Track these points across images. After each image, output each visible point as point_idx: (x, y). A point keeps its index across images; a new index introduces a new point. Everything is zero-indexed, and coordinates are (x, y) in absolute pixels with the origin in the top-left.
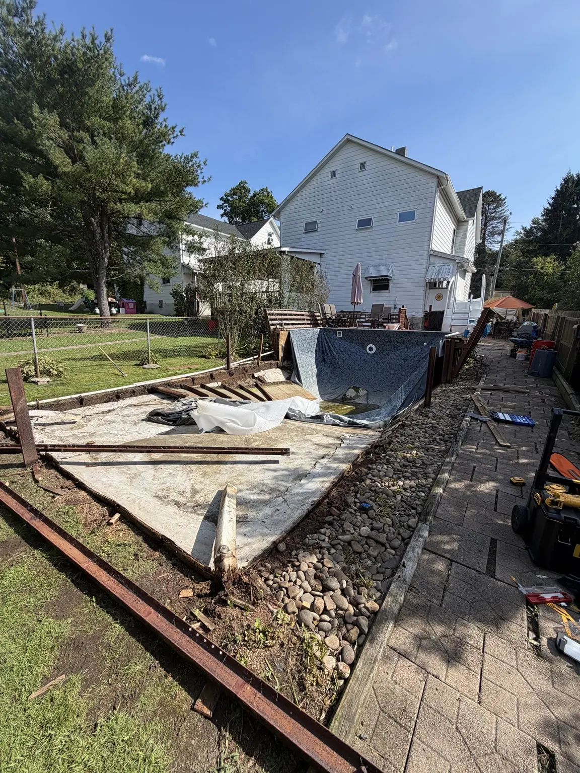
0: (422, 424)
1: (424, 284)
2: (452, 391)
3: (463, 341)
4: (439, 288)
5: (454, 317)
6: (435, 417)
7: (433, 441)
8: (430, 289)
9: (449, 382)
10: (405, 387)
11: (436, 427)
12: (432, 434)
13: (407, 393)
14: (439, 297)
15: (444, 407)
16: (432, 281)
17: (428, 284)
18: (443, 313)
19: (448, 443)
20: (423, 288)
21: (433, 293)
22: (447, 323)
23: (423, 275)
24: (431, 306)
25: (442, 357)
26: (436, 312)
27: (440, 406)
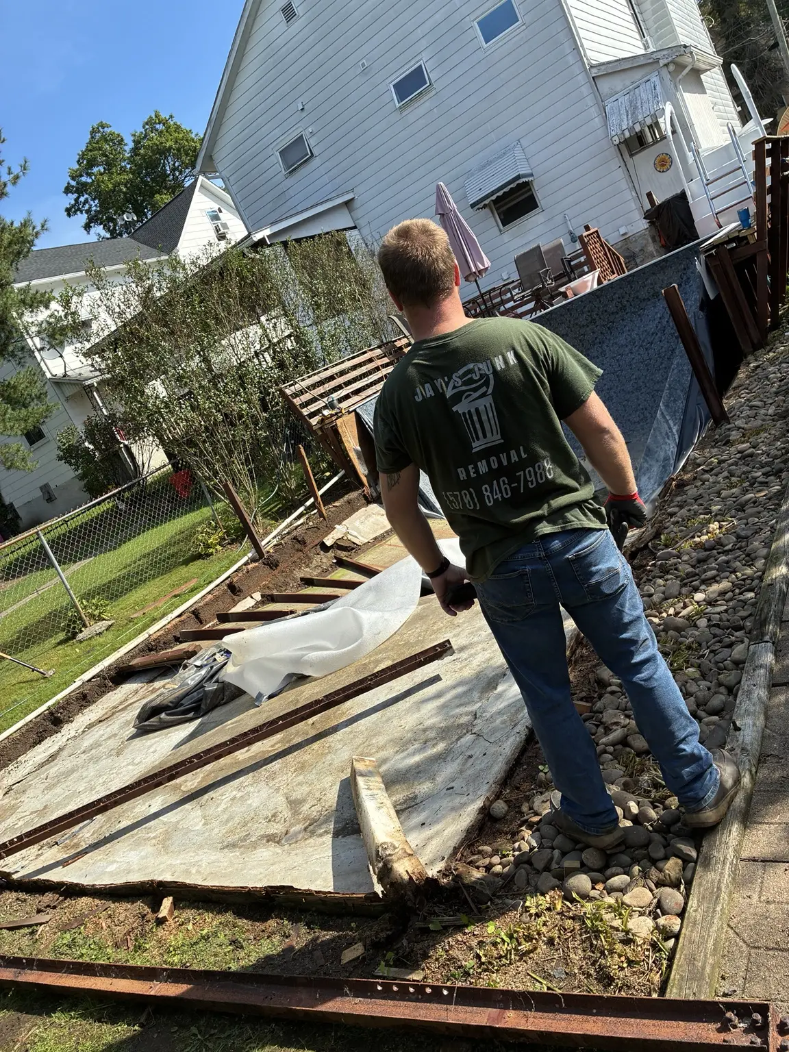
0: (720, 462)
1: (614, 150)
2: (772, 362)
3: (745, 238)
4: (655, 142)
5: (712, 193)
6: (745, 435)
7: (751, 485)
8: (631, 155)
9: (761, 344)
10: (667, 406)
11: (751, 455)
12: (744, 473)
13: (679, 415)
14: (664, 163)
15: (759, 404)
16: (627, 134)
17: (623, 147)
18: (682, 196)
19: (784, 475)
20: (617, 161)
21: (644, 161)
22: (702, 213)
23: (601, 133)
24: (649, 195)
25: (718, 297)
26: (667, 204)
27: (751, 407)
